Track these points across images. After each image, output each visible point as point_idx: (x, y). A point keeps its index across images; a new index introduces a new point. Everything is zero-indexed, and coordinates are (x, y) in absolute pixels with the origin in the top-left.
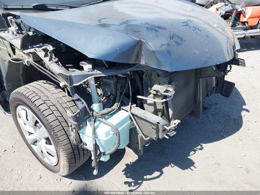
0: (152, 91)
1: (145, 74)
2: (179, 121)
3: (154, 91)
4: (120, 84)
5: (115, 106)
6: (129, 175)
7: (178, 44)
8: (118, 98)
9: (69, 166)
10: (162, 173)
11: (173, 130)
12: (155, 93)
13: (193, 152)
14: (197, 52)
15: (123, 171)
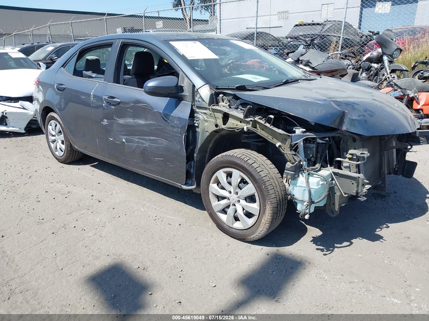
0: (348, 155)
1: (342, 140)
2: (371, 186)
3: (350, 154)
4: (322, 148)
5: (318, 166)
6: (319, 243)
7: (371, 116)
8: (319, 160)
9: (272, 222)
10: (352, 243)
11: (364, 196)
12: (350, 156)
13: (379, 230)
14: (386, 123)
15: (311, 241)
